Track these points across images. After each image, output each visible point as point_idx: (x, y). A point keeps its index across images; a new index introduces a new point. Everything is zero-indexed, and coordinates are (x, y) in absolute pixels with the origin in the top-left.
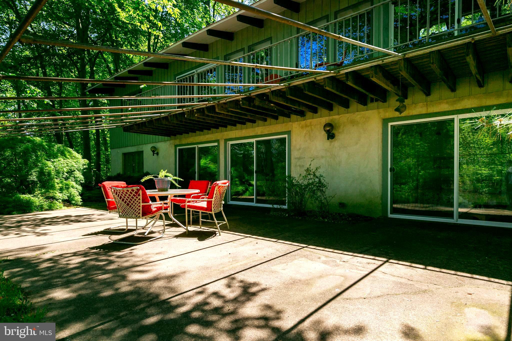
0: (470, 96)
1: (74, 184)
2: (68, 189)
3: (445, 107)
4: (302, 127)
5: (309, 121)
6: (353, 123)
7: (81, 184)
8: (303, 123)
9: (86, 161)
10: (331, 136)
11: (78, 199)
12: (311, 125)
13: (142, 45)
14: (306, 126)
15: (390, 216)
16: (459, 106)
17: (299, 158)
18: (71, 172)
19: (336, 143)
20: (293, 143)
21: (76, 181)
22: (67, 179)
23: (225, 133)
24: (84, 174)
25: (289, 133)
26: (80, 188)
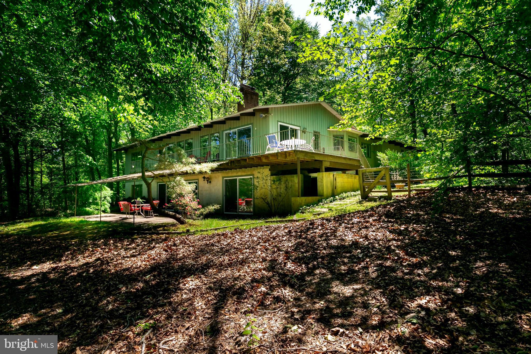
1: (107, 203)
2: (104, 205)
6: (216, 177)
7: (110, 203)
9: (112, 192)
11: (109, 210)
13: (148, 132)
15: (225, 213)
17: (201, 191)
18: (105, 198)
20: (199, 183)
21: (108, 202)
22: (103, 201)
24: (111, 198)
25: (198, 180)
26: (109, 205)
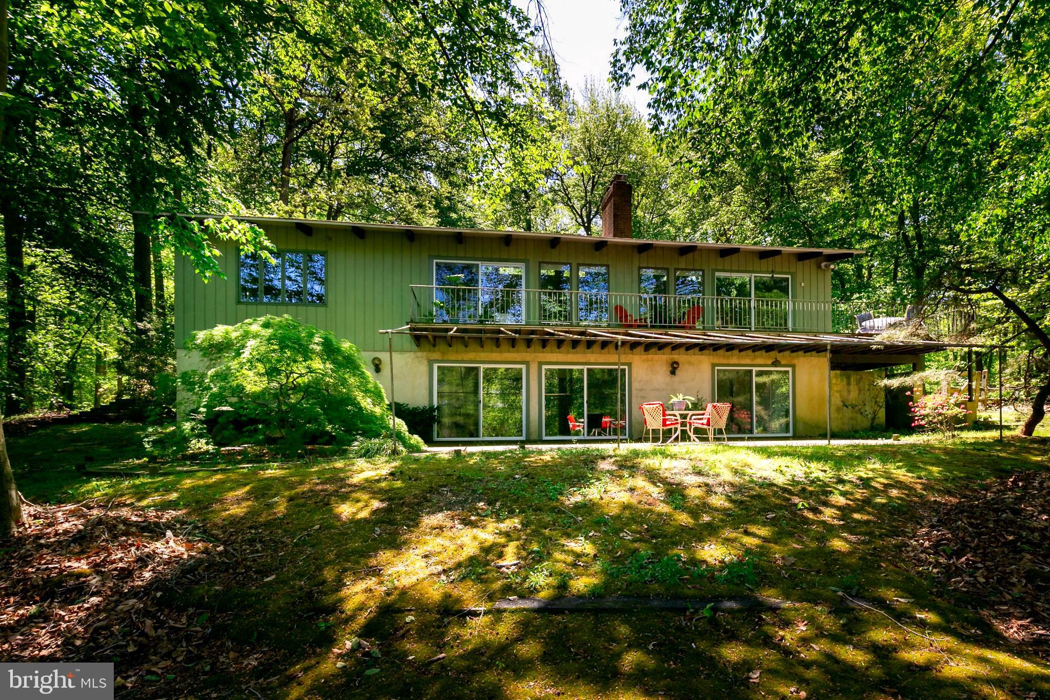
0: (761, 356)
3: (748, 361)
4: (644, 361)
5: (650, 356)
6: (690, 363)
8: (645, 357)
10: (673, 372)
12: (652, 360)
14: (648, 360)
16: (755, 362)
17: (641, 390)
19: (676, 379)
20: (634, 375)
23: (541, 355)
25: (629, 365)
